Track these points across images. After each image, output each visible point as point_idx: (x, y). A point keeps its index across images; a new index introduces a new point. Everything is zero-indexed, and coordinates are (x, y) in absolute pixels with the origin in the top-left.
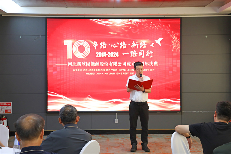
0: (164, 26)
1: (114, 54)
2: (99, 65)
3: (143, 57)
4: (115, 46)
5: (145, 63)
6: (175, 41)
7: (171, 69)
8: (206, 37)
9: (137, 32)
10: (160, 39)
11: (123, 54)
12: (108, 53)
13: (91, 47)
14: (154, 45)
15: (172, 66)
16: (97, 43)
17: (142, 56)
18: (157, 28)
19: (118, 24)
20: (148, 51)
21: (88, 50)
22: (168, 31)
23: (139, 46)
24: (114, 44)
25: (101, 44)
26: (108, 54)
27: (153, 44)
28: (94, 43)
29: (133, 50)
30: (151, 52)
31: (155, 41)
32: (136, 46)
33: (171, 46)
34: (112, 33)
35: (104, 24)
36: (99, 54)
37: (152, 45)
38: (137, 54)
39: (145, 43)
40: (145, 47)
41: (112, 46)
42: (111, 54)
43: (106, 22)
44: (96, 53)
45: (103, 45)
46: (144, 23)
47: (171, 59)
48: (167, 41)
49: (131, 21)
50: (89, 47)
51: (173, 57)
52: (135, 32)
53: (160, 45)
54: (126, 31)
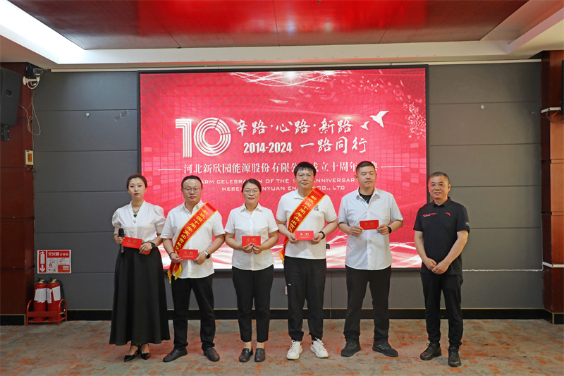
0: (389, 84)
1: (281, 147)
2: (251, 169)
3: (345, 152)
4: (283, 129)
5: (349, 165)
6: (414, 116)
7: (406, 177)
8: (482, 107)
9: (332, 99)
10: (382, 113)
11: (302, 146)
12: (270, 145)
13: (232, 133)
14: (368, 125)
15: (408, 170)
16: (245, 124)
17: (343, 149)
18: (376, 88)
19: (289, 82)
20: (356, 138)
21: (226, 140)
22: (398, 95)
23: (336, 127)
24: (283, 125)
25: (254, 125)
26: (270, 147)
27: (366, 123)
28: (239, 123)
29: (323, 136)
30: (363, 142)
31: (372, 116)
32: (331, 127)
33: (406, 127)
34: (277, 101)
35: (261, 81)
36: (251, 147)
37: (365, 126)
38: (331, 146)
39: (348, 122)
40: (349, 130)
41: (277, 128)
42: (277, 147)
43: (263, 79)
44: (245, 145)
45: (259, 127)
46: (347, 79)
47: (407, 155)
48: (397, 117)
49: (318, 75)
50: (229, 132)
51: (411, 151)
52: (326, 99)
53: (382, 125)
54: (308, 96)
